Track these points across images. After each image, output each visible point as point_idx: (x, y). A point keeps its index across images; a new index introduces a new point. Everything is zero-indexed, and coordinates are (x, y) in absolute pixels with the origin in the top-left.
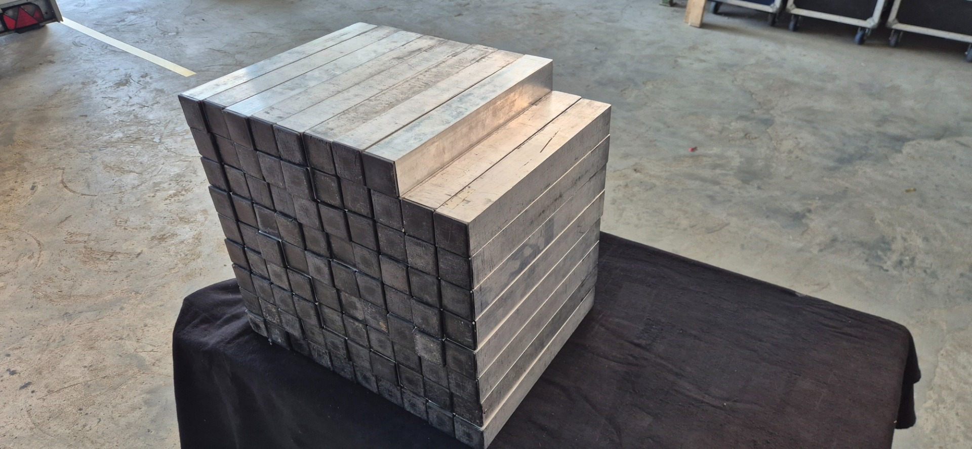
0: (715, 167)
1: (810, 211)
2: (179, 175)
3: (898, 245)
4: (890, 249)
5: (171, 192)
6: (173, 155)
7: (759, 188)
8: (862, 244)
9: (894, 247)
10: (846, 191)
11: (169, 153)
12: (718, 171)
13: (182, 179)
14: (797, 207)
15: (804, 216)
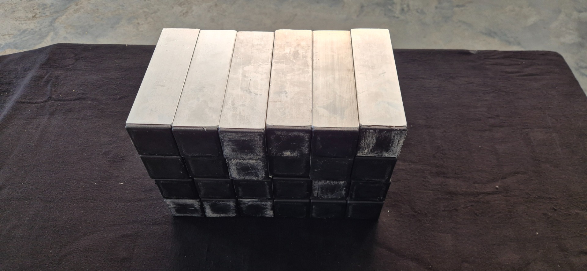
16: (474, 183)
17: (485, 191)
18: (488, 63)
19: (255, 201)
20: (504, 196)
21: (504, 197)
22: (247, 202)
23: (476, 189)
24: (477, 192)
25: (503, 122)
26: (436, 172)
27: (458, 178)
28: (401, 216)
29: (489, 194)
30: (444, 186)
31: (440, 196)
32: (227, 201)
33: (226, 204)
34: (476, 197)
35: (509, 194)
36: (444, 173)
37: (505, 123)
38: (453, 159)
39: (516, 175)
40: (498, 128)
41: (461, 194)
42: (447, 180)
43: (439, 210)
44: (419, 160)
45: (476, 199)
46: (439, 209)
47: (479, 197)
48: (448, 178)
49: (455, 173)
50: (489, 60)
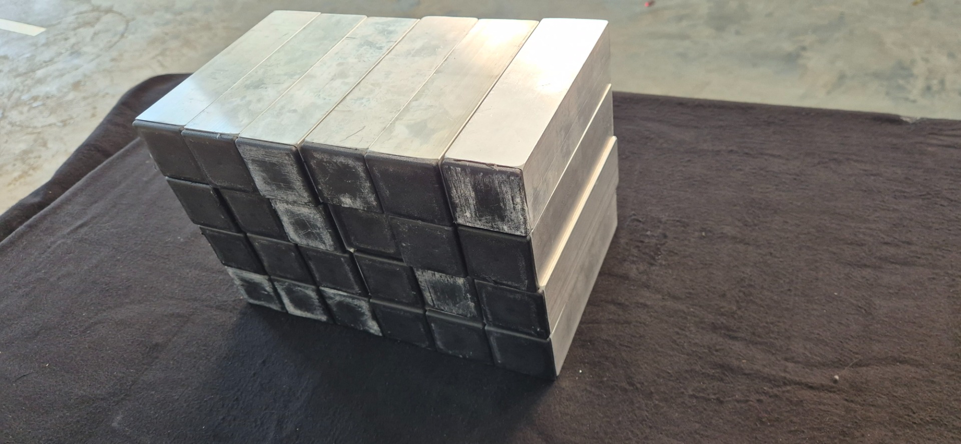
0: (680, 18)
1: (804, 49)
2: (26, 152)
3: (920, 69)
4: (912, 75)
5: (16, 174)
6: (18, 129)
7: (737, 33)
8: (877, 75)
9: (915, 71)
10: (842, 17)
11: (13, 128)
12: (684, 23)
13: (30, 155)
14: (788, 47)
15: (798, 56)
16: (786, 360)
17: (804, 381)
18: (935, 142)
19: (344, 296)
20: (846, 400)
21: (846, 403)
22: (332, 296)
23: (785, 371)
24: (785, 378)
25: (917, 257)
26: (713, 323)
27: (755, 343)
28: (601, 384)
29: (811, 388)
30: (717, 351)
31: (698, 368)
32: (304, 287)
33: (304, 292)
34: (778, 386)
35: (859, 399)
36: (728, 329)
37: (919, 258)
38: (763, 307)
39: (898, 364)
40: (898, 266)
41: (745, 374)
42: (730, 342)
43: (683, 393)
44: (688, 295)
45: (775, 390)
46: (682, 390)
47: (784, 389)
48: (734, 338)
49: (754, 334)
50: (942, 138)
